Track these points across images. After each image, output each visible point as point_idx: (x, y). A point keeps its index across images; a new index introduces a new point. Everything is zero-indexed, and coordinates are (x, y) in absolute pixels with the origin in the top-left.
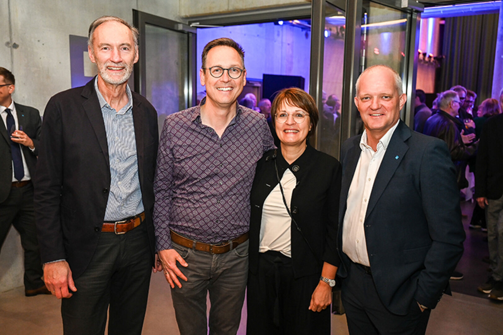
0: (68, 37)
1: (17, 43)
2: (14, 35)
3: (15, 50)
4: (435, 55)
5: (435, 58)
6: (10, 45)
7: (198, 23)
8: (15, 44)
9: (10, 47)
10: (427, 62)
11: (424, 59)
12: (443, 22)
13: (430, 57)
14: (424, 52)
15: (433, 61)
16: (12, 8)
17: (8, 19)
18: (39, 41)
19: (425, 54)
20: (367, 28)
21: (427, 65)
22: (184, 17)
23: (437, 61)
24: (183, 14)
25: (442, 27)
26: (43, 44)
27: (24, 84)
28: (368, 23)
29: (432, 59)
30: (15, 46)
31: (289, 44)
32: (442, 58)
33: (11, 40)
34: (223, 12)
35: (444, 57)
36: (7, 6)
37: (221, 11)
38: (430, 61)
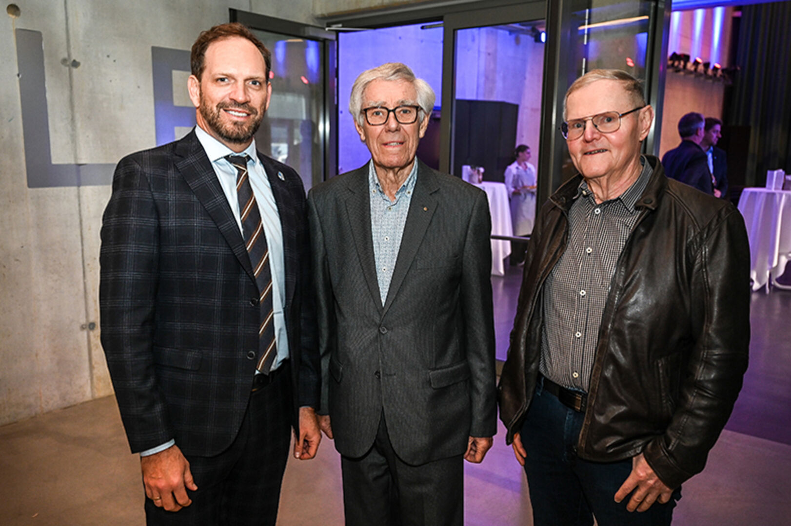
0: (150, 50)
1: (77, 60)
2: (73, 48)
3: (75, 70)
4: (725, 66)
5: (723, 70)
6: (68, 63)
7: (340, 25)
8: (74, 61)
9: (68, 66)
10: (710, 77)
11: (706, 72)
12: (738, 14)
13: (715, 69)
14: (706, 61)
15: (721, 76)
16: (70, 11)
17: (64, 26)
18: (108, 56)
19: (707, 65)
20: (589, 29)
21: (710, 81)
22: (320, 16)
23: (726, 76)
24: (319, 12)
25: (736, 22)
26: (114, 61)
27: (89, 118)
28: (589, 24)
29: (719, 72)
30: (75, 64)
31: (489, 54)
32: (736, 70)
33: (69, 55)
34: (376, 7)
35: (739, 68)
36: (63, 8)
37: (372, 5)
38: (715, 75)
